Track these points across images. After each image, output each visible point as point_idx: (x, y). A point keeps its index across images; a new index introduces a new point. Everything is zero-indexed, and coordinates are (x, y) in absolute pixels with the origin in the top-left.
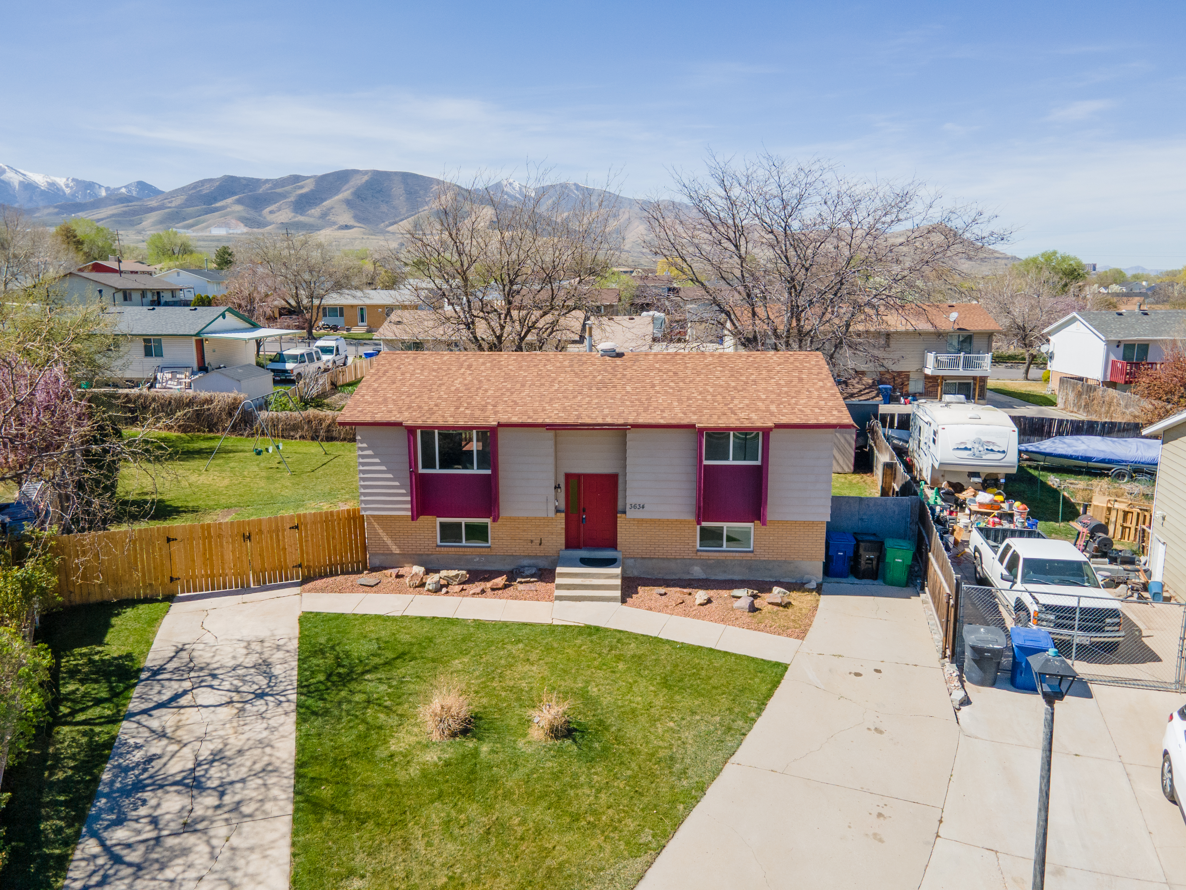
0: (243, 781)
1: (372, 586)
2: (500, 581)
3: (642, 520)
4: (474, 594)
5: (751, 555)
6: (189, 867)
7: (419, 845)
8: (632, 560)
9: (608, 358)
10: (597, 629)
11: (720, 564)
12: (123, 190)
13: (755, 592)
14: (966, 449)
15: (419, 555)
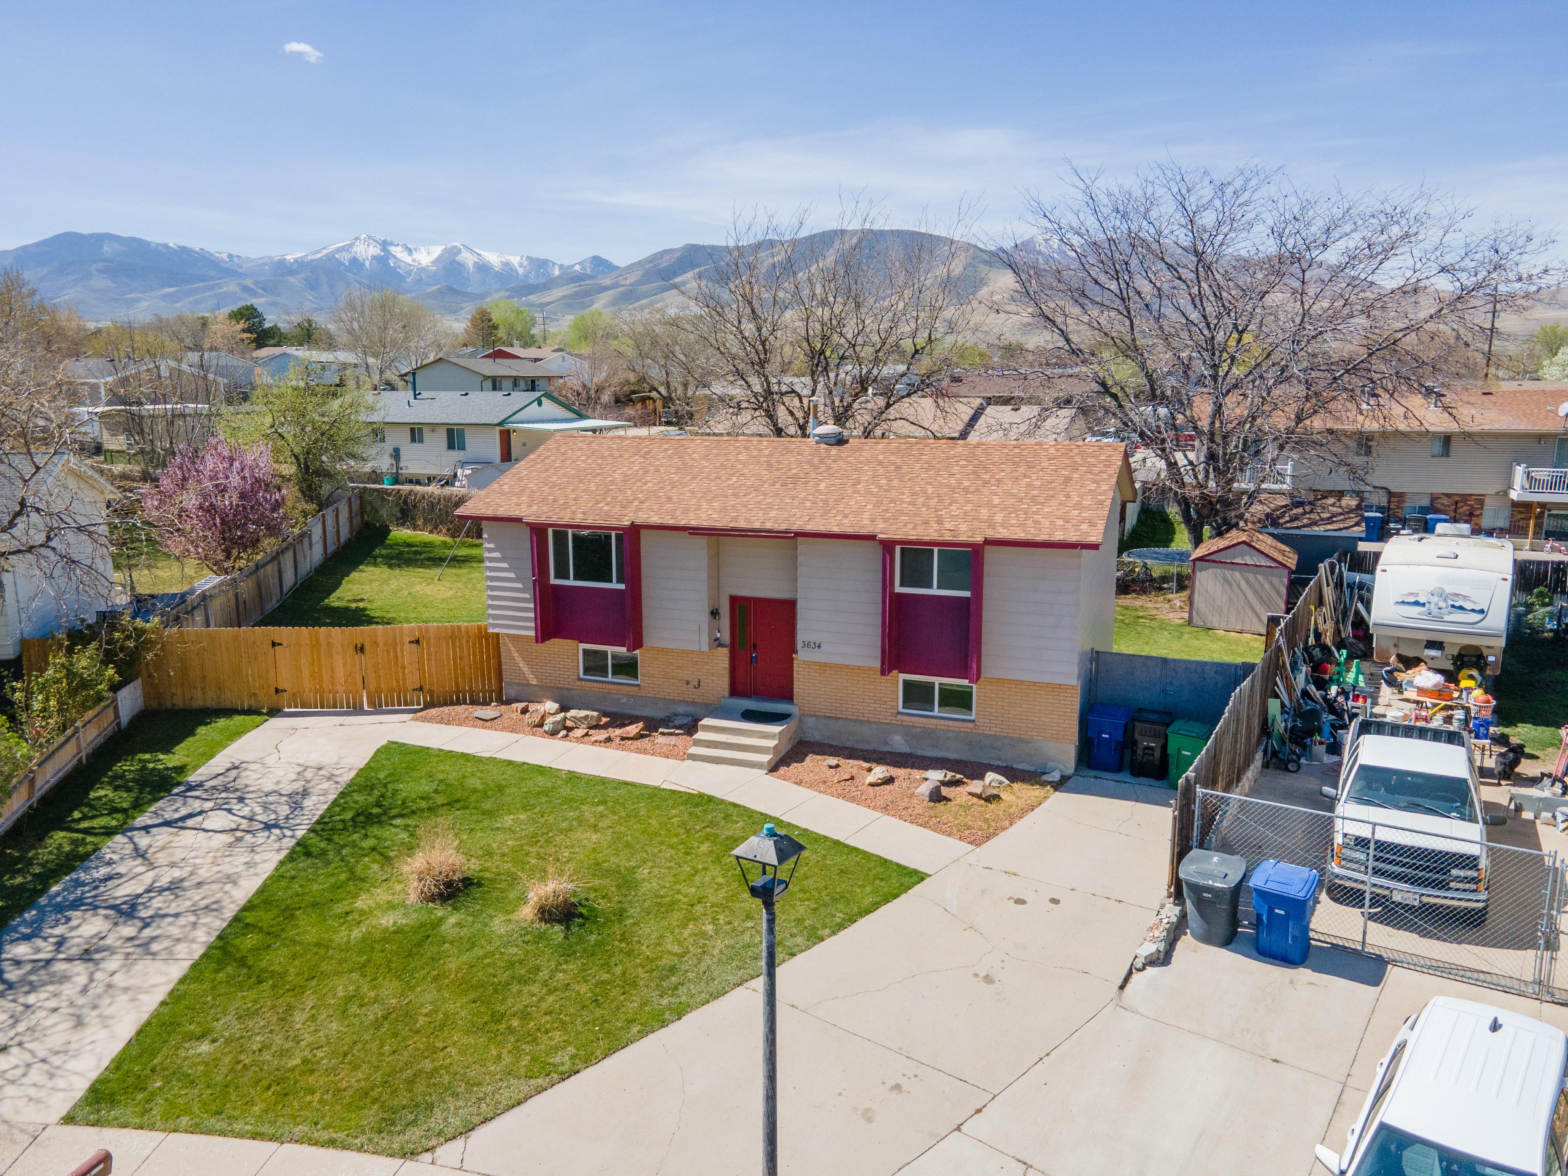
0: (177, 915)
1: (487, 721)
2: (633, 729)
3: (825, 665)
4: (596, 741)
5: (970, 725)
6: (55, 996)
7: (299, 1018)
8: (814, 719)
9: (823, 446)
10: (711, 799)
11: (929, 734)
12: (577, 268)
13: (958, 776)
14: (1417, 603)
15: (558, 688)
